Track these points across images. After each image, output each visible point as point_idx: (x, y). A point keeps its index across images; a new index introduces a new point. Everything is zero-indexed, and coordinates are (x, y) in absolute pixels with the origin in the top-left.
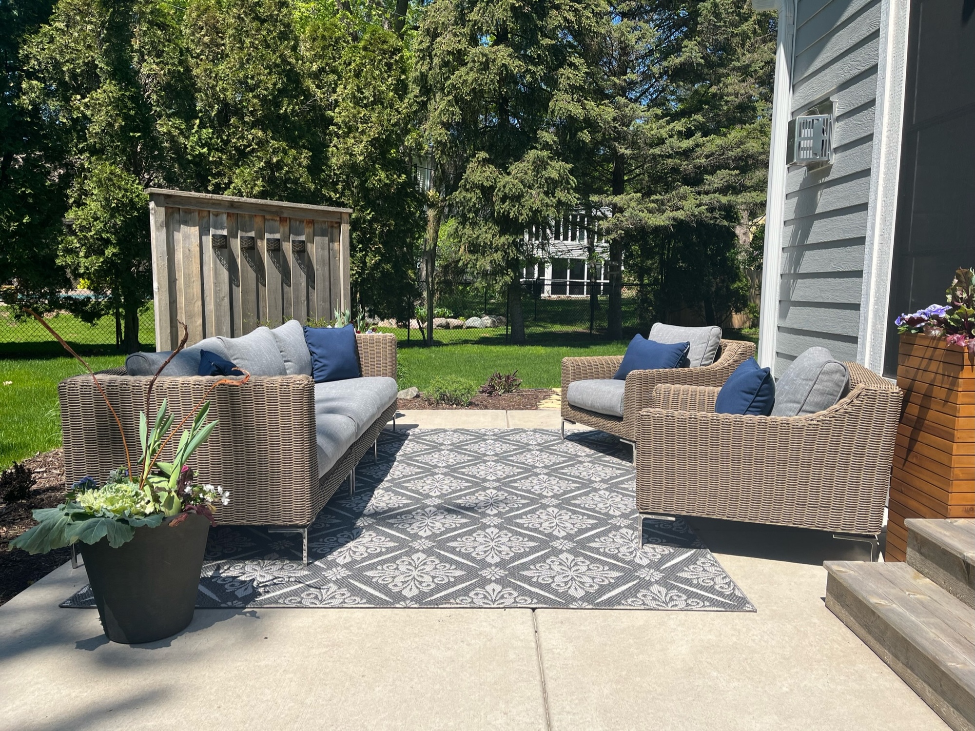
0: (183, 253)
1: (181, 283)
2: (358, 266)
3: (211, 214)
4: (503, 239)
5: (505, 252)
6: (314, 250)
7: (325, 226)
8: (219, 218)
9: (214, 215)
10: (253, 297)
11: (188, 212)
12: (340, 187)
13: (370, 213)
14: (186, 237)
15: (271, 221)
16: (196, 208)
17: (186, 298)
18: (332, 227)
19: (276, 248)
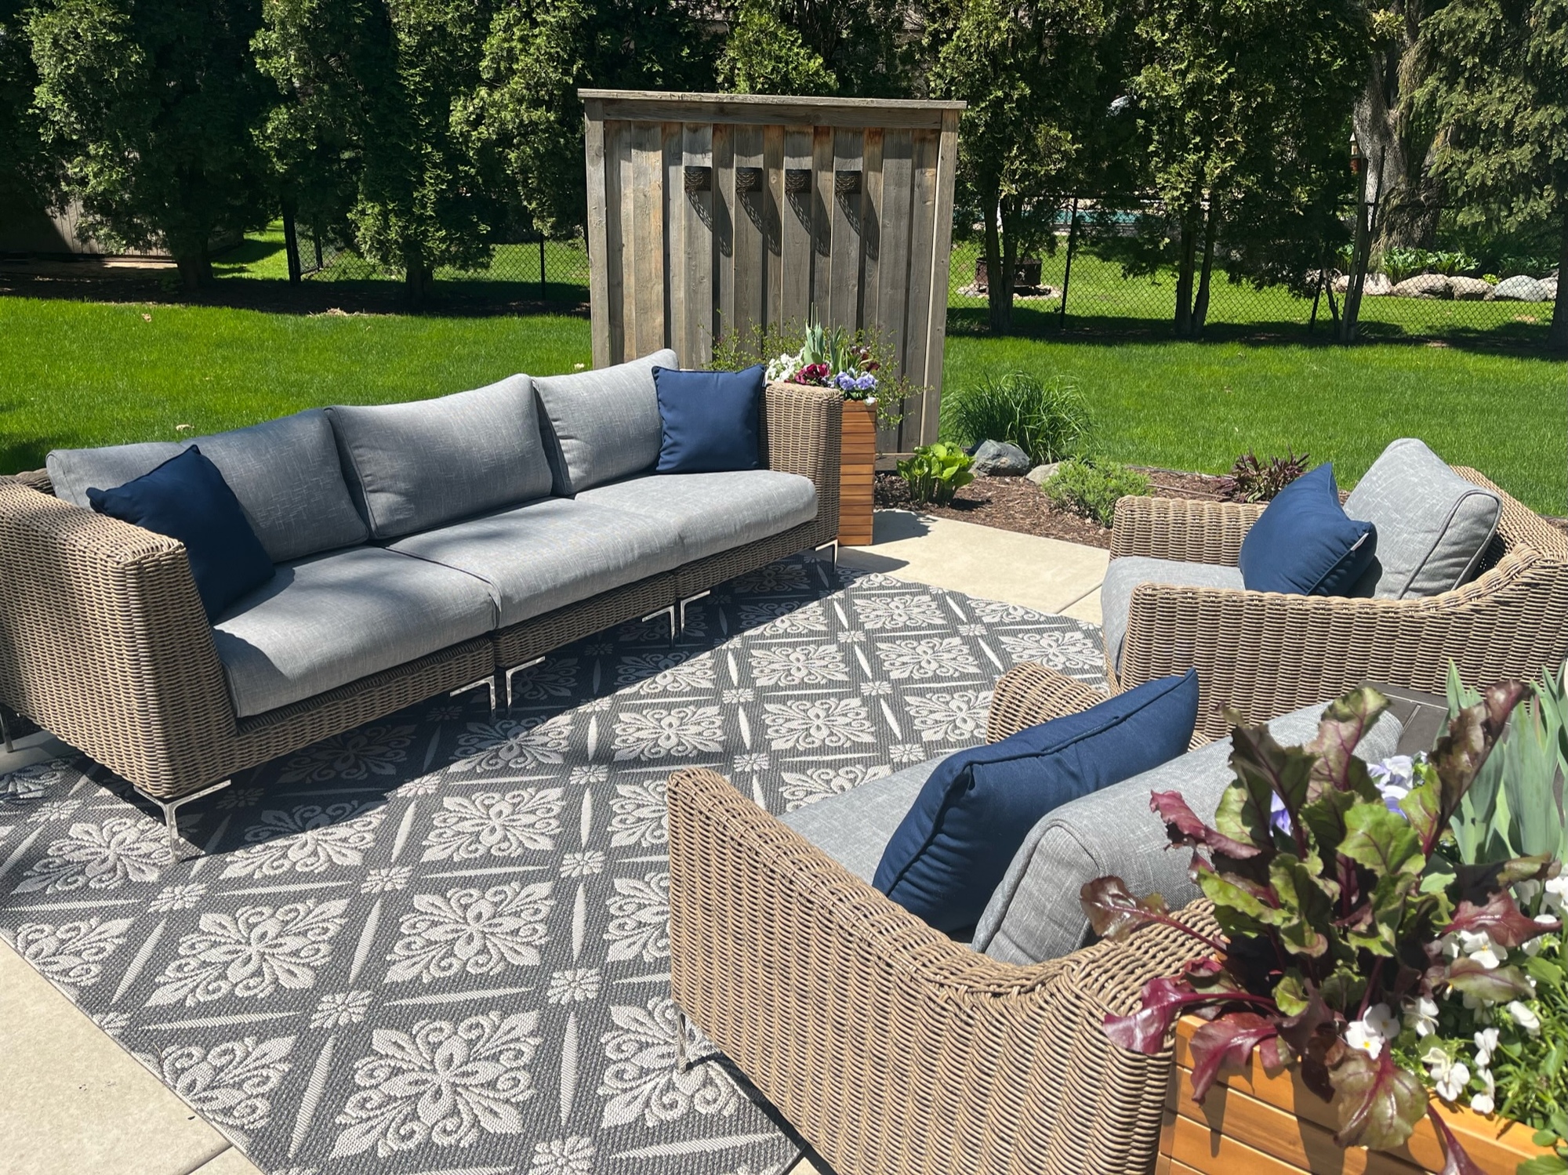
0: (635, 201)
1: (629, 253)
2: (1188, 181)
3: (685, 129)
4: (1540, 116)
5: (1542, 145)
6: (880, 186)
7: (905, 140)
8: (699, 135)
9: (689, 129)
10: (755, 278)
11: (645, 127)
12: (1171, 17)
13: (1225, 70)
14: (640, 173)
15: (796, 136)
16: (656, 119)
17: (637, 279)
18: (923, 140)
19: (803, 186)
